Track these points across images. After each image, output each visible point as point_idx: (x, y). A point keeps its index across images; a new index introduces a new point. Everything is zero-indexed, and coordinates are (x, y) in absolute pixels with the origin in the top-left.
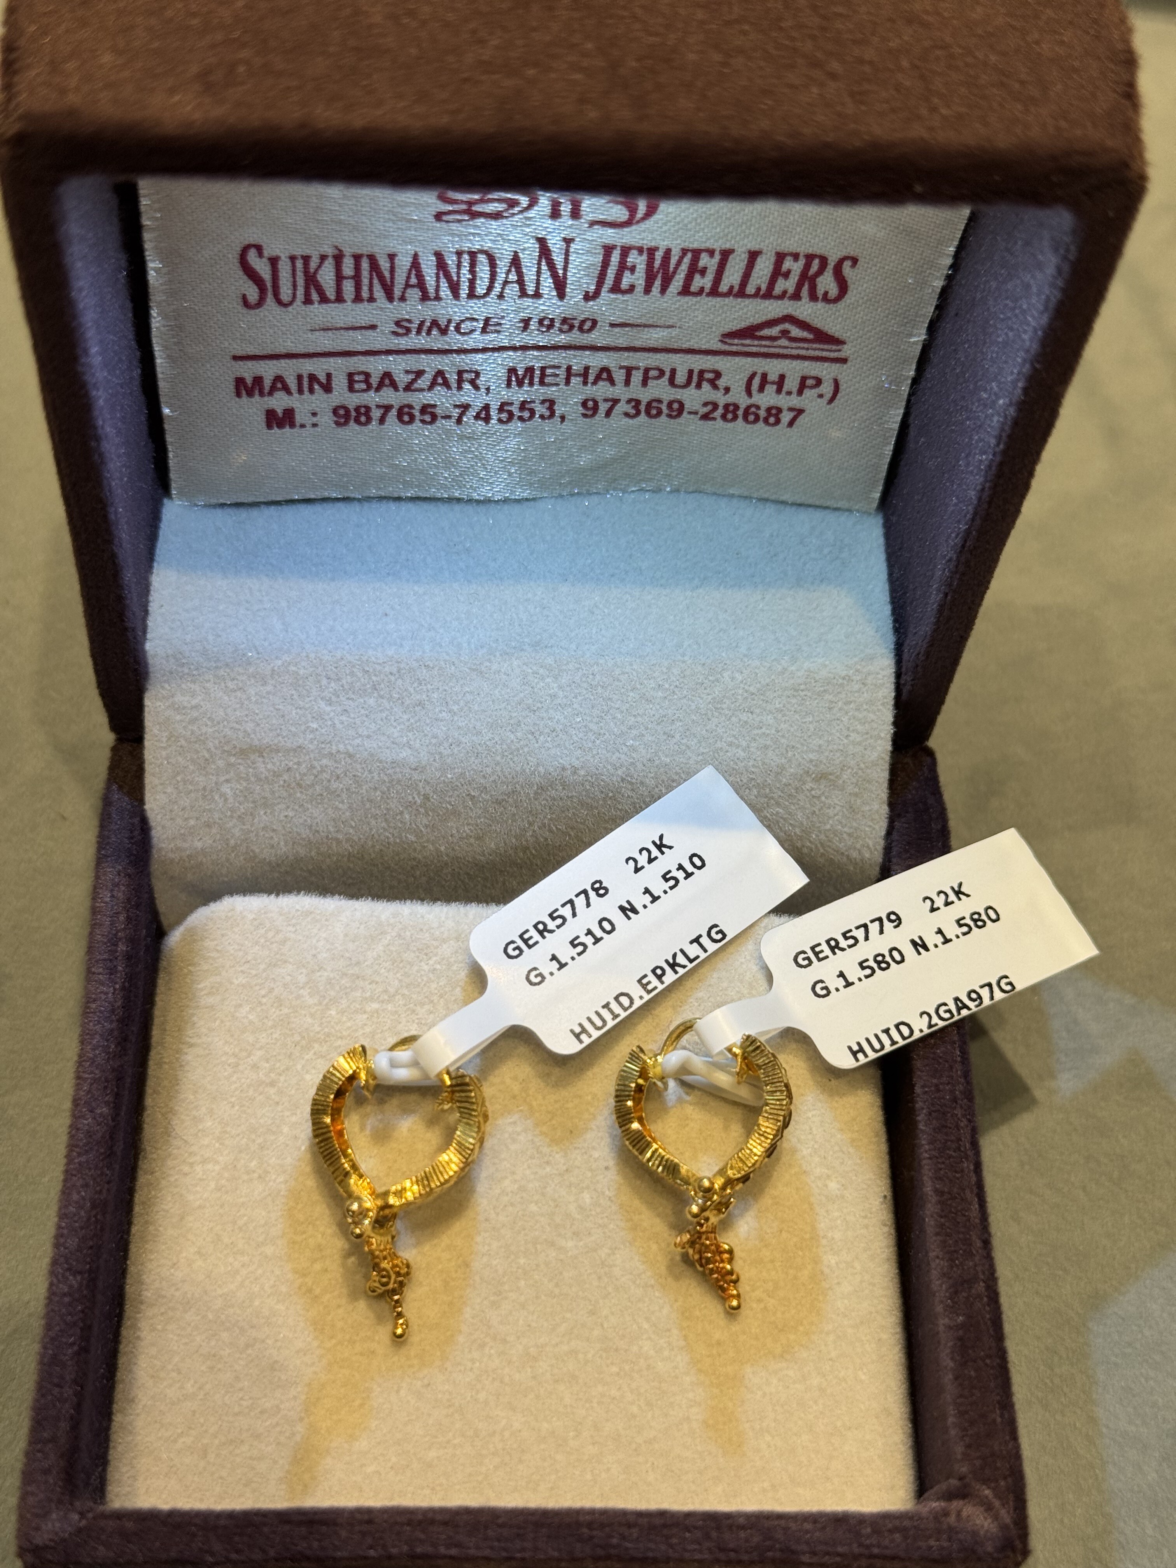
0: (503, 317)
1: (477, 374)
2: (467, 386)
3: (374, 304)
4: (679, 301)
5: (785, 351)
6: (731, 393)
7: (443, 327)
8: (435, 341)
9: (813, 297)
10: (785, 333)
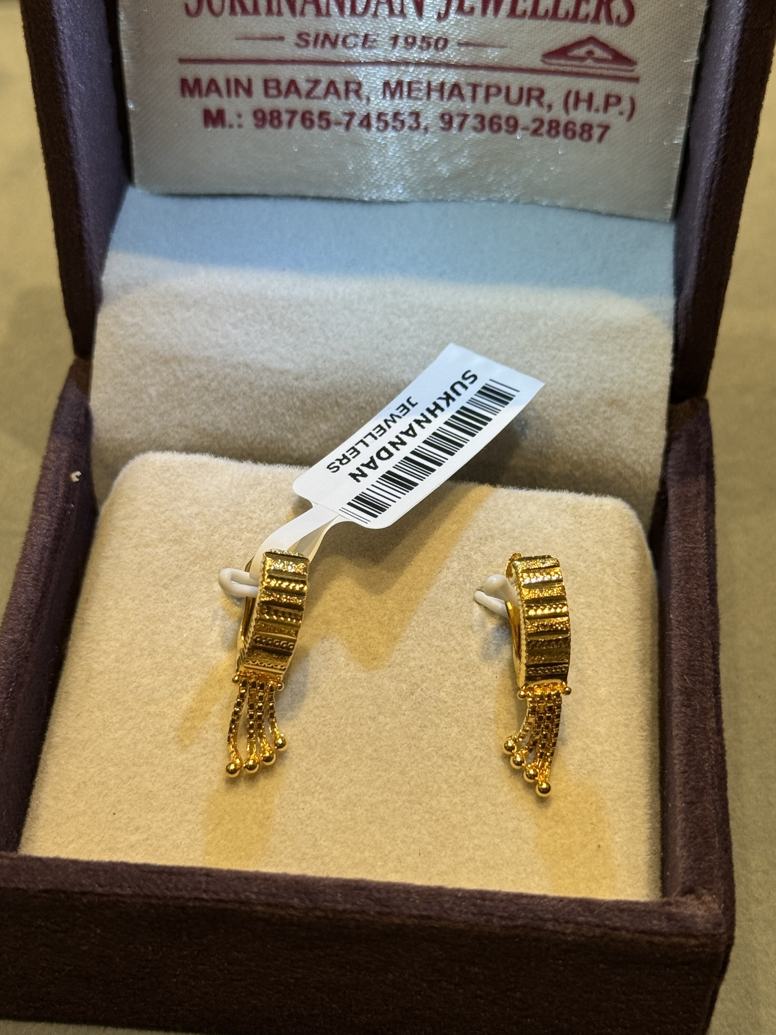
0: (378, 35)
1: (360, 84)
2: (352, 95)
3: (282, 18)
4: (508, 23)
5: (591, 71)
6: (553, 111)
7: (333, 41)
8: (327, 53)
9: (609, 19)
10: (590, 53)
